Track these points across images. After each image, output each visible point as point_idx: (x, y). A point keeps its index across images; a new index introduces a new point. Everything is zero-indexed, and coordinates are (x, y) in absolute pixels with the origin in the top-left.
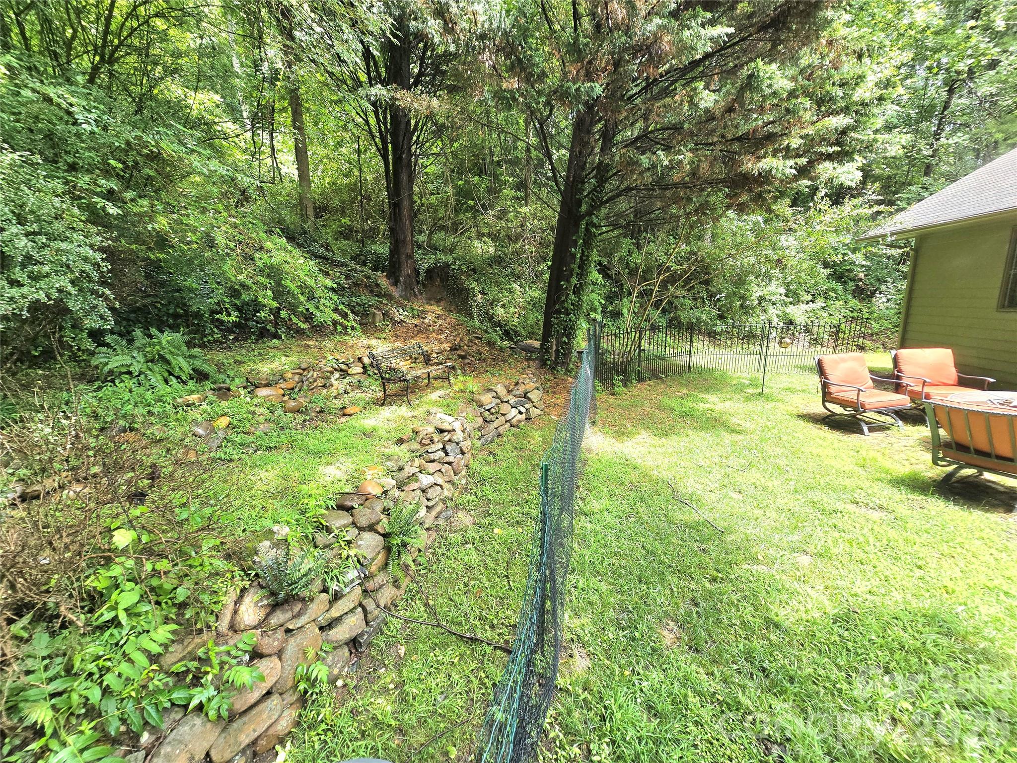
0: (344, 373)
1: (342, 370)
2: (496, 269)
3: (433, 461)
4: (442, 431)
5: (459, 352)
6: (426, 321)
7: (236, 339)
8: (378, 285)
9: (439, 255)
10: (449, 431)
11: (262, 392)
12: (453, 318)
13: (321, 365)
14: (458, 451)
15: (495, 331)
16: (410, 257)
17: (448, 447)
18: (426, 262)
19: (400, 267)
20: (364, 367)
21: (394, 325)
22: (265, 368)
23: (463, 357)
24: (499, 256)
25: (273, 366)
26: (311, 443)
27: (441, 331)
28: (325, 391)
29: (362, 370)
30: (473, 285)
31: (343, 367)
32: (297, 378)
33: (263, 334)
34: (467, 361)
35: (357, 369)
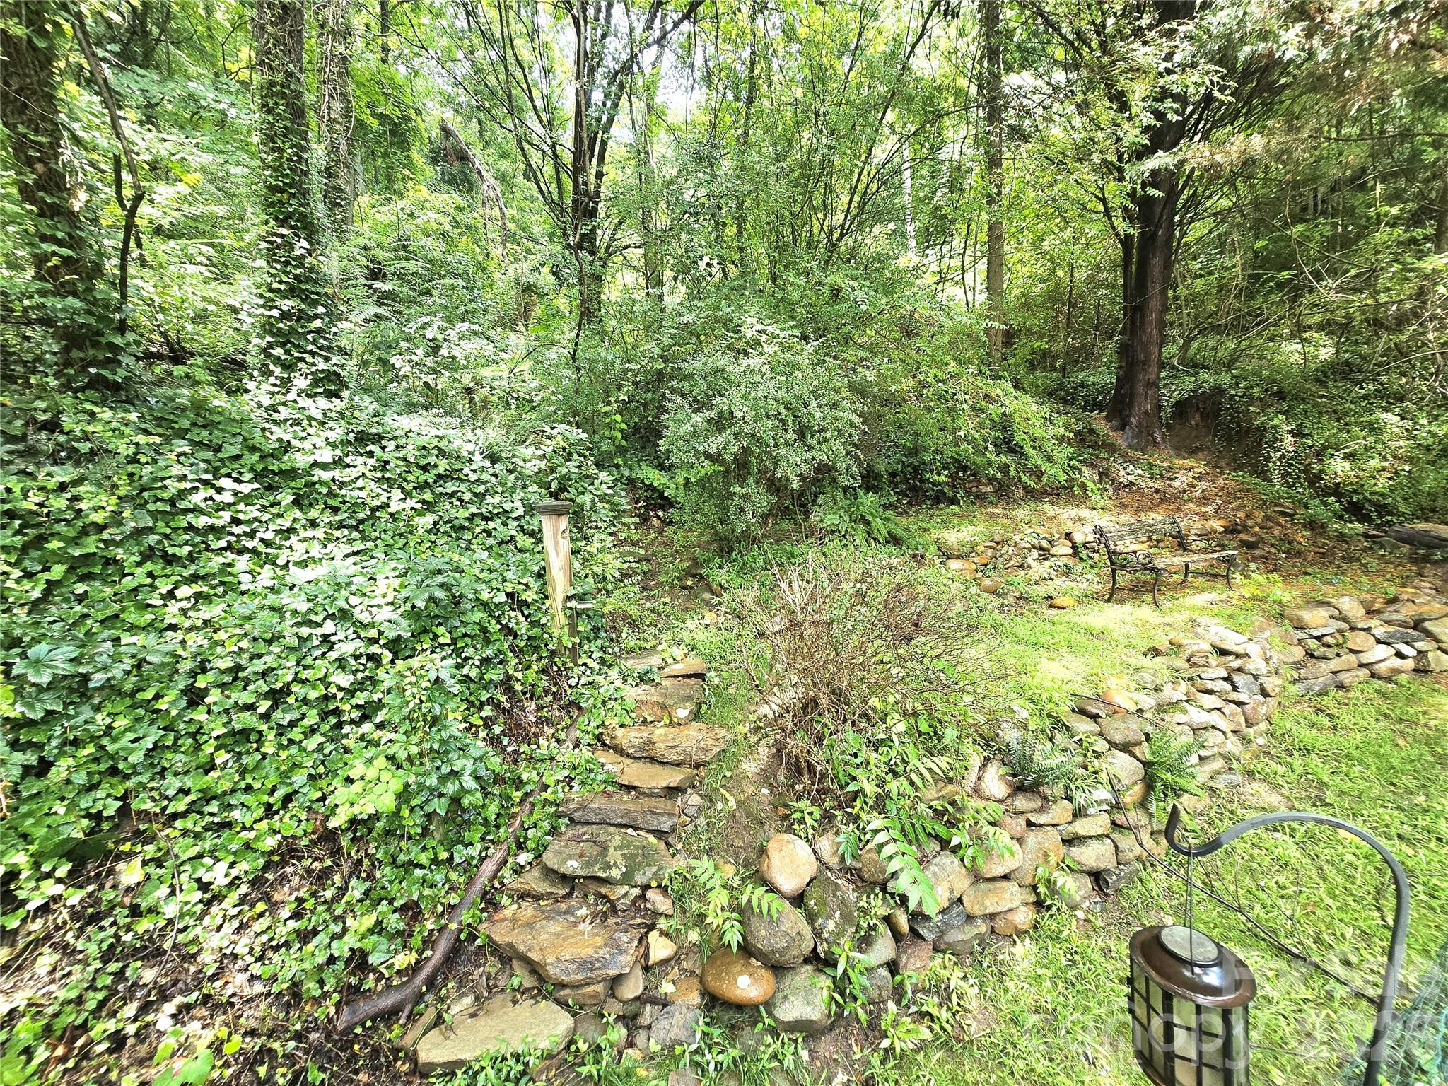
0: (1045, 554)
1: (1042, 549)
2: (1335, 388)
3: (1210, 692)
4: (1223, 652)
5: (1243, 536)
6: (1177, 483)
7: (910, 504)
8: (1092, 431)
9: (1204, 375)
10: (1237, 656)
11: (954, 565)
12: (1229, 479)
13: (1017, 538)
14: (1256, 689)
15: (1325, 504)
16: (1153, 384)
17: (1236, 678)
18: (1177, 388)
19: (1132, 401)
20: (1074, 547)
21: (1116, 489)
22: (953, 537)
23: (1250, 546)
24: (1347, 363)
25: (961, 536)
26: (1021, 632)
27: (1205, 500)
28: (1022, 573)
29: (1070, 551)
30: (1276, 421)
31: (1045, 544)
32: (990, 552)
33: (939, 499)
34: (1258, 552)
35: (1064, 549)
